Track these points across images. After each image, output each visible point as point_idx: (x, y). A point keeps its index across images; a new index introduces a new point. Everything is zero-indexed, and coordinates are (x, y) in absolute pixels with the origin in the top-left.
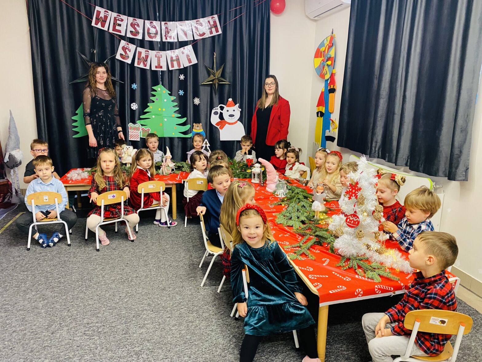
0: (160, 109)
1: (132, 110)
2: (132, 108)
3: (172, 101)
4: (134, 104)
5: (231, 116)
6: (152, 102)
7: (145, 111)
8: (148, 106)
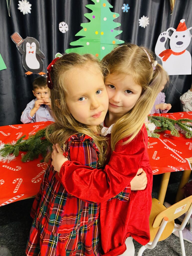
0: (97, 33)
1: (61, 32)
2: (61, 30)
3: (114, 20)
4: (63, 23)
5: (180, 43)
6: (87, 20)
7: (77, 35)
8: (82, 28)
